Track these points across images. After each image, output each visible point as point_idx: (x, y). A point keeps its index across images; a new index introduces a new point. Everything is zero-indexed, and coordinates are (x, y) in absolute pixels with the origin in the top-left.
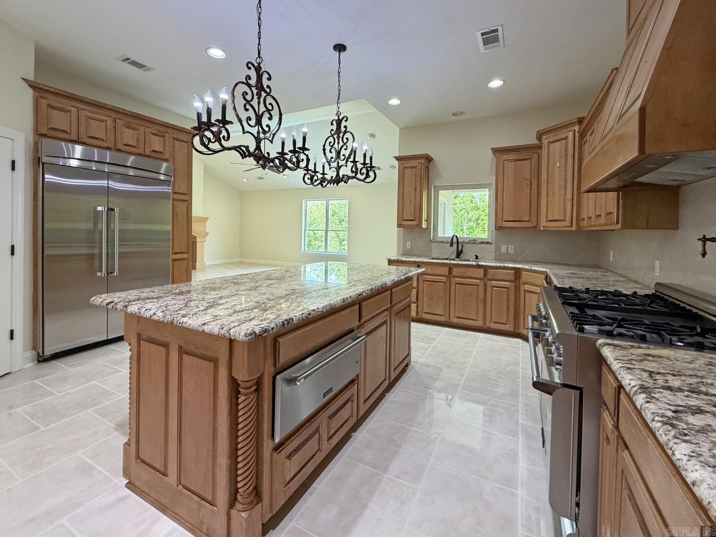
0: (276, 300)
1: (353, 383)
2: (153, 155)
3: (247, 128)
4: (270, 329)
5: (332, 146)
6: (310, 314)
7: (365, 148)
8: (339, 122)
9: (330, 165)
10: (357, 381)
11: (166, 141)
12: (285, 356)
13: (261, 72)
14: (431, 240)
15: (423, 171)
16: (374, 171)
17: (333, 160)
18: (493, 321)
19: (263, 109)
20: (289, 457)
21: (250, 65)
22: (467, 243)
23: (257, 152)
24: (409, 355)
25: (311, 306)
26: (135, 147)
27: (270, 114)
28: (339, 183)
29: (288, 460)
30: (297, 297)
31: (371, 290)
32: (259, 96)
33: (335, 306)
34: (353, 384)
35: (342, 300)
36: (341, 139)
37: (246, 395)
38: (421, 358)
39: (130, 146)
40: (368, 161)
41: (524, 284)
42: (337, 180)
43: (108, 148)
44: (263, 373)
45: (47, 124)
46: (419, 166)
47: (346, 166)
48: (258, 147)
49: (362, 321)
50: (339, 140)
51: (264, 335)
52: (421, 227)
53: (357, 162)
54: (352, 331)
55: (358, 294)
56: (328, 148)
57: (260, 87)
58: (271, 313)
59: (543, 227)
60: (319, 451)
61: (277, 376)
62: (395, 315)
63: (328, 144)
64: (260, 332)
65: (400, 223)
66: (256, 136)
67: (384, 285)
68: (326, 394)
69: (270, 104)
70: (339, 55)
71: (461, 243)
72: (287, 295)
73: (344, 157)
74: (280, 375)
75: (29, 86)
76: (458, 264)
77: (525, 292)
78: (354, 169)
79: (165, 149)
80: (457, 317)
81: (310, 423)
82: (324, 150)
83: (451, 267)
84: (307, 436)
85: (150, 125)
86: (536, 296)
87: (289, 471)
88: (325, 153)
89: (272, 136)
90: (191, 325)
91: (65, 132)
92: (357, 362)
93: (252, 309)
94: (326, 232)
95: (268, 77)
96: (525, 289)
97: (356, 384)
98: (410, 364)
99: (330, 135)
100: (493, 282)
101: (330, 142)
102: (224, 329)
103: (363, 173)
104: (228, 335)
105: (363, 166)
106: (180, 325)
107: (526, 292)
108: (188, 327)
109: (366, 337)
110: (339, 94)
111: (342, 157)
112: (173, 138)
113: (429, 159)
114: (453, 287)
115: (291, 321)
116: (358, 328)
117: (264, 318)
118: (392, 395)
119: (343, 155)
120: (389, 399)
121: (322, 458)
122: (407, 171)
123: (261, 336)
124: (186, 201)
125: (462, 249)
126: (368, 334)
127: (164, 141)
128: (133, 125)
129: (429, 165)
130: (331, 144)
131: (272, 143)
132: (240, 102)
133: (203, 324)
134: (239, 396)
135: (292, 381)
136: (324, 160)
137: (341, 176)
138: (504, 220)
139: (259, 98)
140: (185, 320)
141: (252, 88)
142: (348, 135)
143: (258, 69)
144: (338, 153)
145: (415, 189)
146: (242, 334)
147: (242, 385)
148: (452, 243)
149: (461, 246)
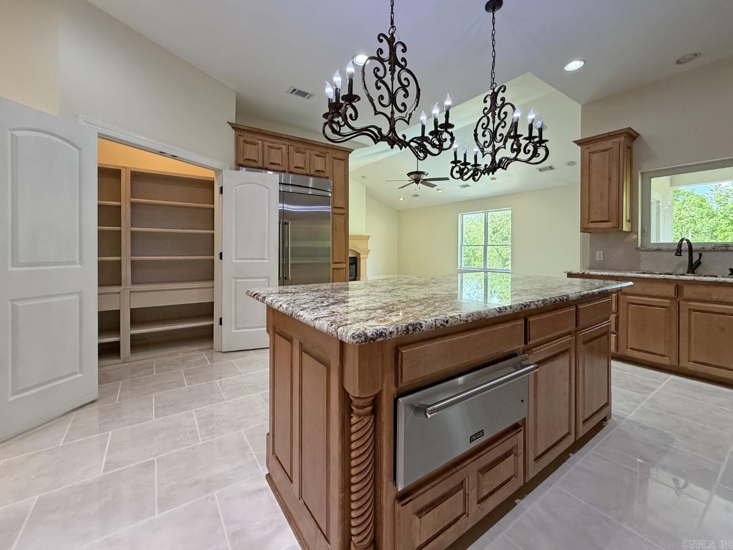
0: (408, 303)
1: (516, 429)
2: (317, 174)
3: (379, 108)
4: (388, 333)
5: (486, 128)
6: (447, 322)
7: (531, 116)
8: (494, 96)
9: (483, 151)
10: (522, 428)
11: (327, 161)
12: (409, 375)
13: (394, 44)
14: (637, 249)
15: (622, 152)
16: (545, 147)
17: (486, 145)
19: (397, 85)
20: (420, 513)
21: (381, 38)
22: (710, 251)
23: (391, 135)
24: (608, 404)
25: (451, 312)
26: (303, 168)
27: (406, 91)
28: (495, 170)
29: (417, 518)
30: (435, 302)
31: (544, 301)
32: (393, 71)
33: (487, 315)
34: (517, 431)
35: (498, 310)
36: (496, 116)
37: (359, 415)
38: (630, 413)
39: (299, 168)
40: (535, 133)
42: (493, 168)
43: (284, 171)
44: (381, 391)
45: (243, 156)
46: (616, 147)
47: (505, 148)
48: (392, 130)
49: (531, 343)
50: (494, 118)
51: (378, 340)
52: (620, 229)
53: (520, 136)
54: (513, 355)
55: (522, 304)
56: (480, 131)
57: (393, 61)
58: (396, 315)
60: (465, 516)
61: (400, 400)
62: (585, 343)
63: (481, 126)
64: (372, 334)
65: (585, 226)
66: (390, 117)
67: (565, 297)
68: (474, 438)
69: (406, 79)
70: (493, 14)
71: (696, 251)
72: (424, 299)
73: (501, 137)
74: (403, 399)
75: (232, 127)
76: (694, 280)
78: (515, 147)
79: (325, 169)
80: (694, 362)
81: (450, 472)
82: (476, 135)
83: (679, 286)
84: (446, 490)
85: (313, 148)
87: (420, 533)
88: (476, 139)
89: (408, 116)
90: (305, 319)
91: (255, 161)
92: (522, 401)
93: (375, 310)
94: (485, 247)
95: (403, 48)
97: (523, 432)
98: (611, 417)
99: (483, 115)
101: (484, 124)
102: (333, 326)
103: (529, 151)
104: (335, 333)
105: (528, 141)
106: (297, 318)
108: (303, 321)
109: (537, 368)
110: (494, 62)
111: (499, 138)
112: (333, 157)
113: (632, 136)
114: (684, 315)
115: (419, 327)
116: (524, 353)
117: (385, 320)
118: (583, 459)
119: (500, 135)
120: (578, 463)
121: (469, 527)
122: (595, 157)
123: (374, 340)
124: (343, 214)
125: (699, 260)
126: (540, 363)
127: (325, 159)
128: (302, 150)
129: (632, 144)
130: (484, 126)
131: (408, 124)
132: (371, 80)
133: (316, 319)
134: (352, 415)
135: (421, 410)
136: (477, 149)
137: (497, 161)
139: (392, 74)
140: (301, 313)
141: (385, 63)
142: (507, 108)
143: (391, 41)
144: (494, 135)
145: (610, 179)
146: (350, 334)
147: (355, 402)
148: (679, 251)
149: (698, 255)
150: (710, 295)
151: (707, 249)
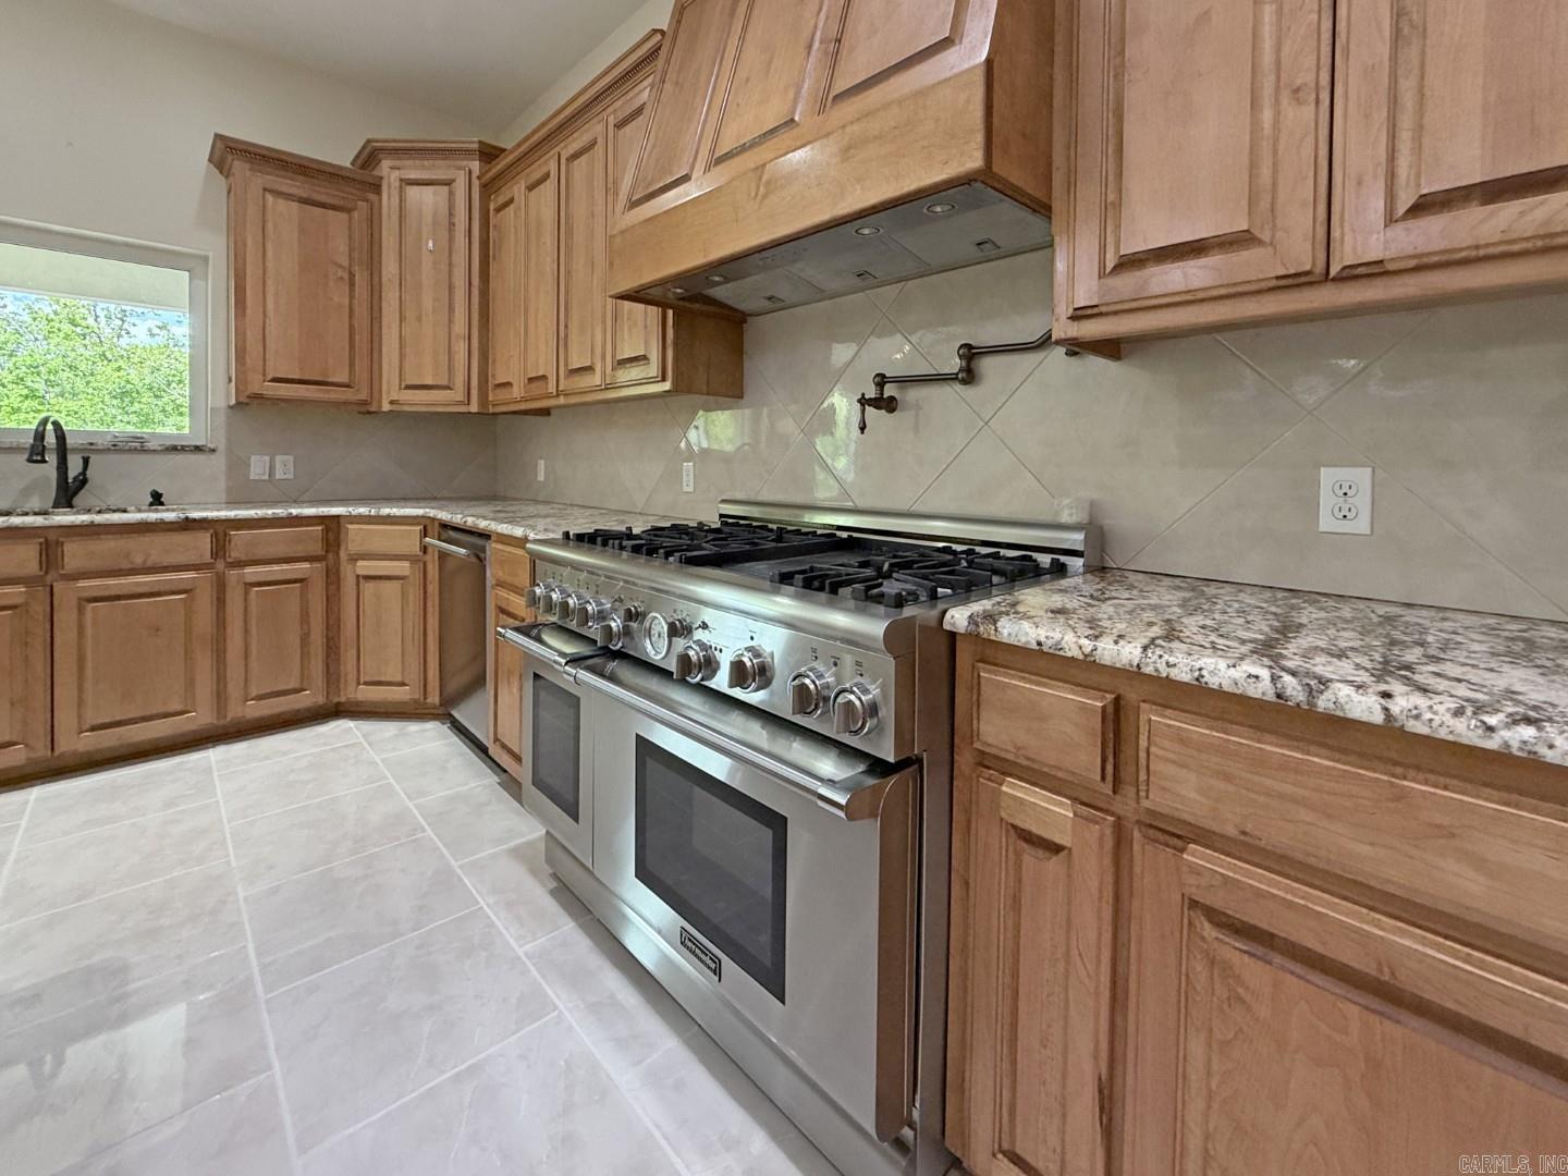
18: (254, 693)
22: (106, 451)
41: (356, 560)
59: (392, 402)
71: (75, 450)
76: (92, 525)
77: (358, 584)
80: (92, 728)
83: (50, 544)
86: (396, 584)
96: (360, 572)
100: (248, 570)
107: (361, 580)
125: (84, 473)
138: (269, 377)
148: (37, 453)
149: (81, 461)
150: (127, 555)
151: (100, 447)
